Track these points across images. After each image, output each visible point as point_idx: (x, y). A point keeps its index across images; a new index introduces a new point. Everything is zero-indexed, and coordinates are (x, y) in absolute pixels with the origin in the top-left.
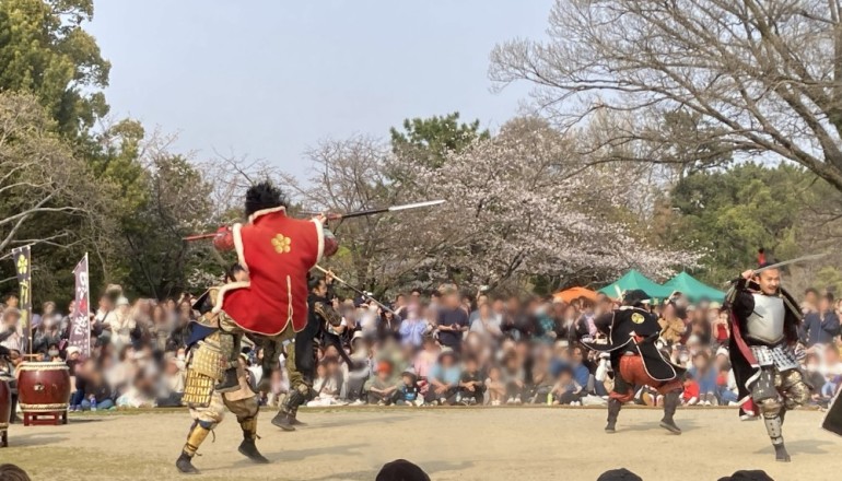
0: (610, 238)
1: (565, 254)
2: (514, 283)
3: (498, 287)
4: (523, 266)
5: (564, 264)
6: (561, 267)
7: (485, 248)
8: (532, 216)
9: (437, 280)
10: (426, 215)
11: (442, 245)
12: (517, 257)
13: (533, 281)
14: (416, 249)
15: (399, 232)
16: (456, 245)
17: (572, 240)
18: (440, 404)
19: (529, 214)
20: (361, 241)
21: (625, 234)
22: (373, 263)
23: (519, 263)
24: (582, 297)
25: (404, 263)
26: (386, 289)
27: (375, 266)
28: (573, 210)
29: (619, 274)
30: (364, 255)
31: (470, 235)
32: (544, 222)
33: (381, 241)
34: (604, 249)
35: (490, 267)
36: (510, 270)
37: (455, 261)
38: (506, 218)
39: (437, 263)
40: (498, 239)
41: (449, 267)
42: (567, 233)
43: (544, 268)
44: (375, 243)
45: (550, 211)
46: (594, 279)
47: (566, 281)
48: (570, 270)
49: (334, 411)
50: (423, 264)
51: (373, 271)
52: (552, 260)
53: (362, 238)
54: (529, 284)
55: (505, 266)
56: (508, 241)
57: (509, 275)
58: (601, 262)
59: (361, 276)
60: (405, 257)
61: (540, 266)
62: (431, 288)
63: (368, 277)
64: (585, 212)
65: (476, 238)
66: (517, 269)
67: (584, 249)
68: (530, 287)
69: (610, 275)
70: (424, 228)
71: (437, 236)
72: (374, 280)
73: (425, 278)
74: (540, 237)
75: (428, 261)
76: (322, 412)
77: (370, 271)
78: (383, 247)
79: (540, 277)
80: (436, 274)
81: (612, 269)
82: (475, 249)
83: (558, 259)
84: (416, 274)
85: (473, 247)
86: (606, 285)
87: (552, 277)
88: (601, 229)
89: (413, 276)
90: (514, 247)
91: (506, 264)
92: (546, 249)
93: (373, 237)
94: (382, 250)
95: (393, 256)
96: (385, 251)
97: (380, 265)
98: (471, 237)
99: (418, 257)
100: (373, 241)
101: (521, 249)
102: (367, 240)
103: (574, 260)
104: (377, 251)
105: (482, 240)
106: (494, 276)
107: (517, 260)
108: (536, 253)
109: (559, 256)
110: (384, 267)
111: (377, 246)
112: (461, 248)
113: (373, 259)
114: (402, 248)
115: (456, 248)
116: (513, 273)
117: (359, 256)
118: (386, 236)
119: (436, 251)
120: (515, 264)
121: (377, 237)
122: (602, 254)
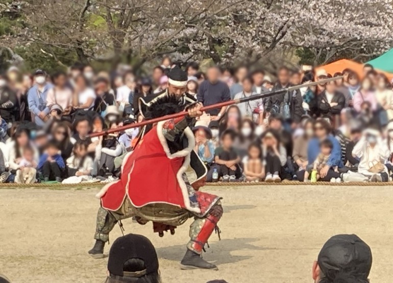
0: (378, 9)
1: (331, 24)
2: (279, 56)
3: (261, 60)
4: (288, 37)
5: (331, 35)
6: (327, 38)
7: (248, 18)
9: (197, 51)
11: (203, 15)
12: (282, 28)
13: (299, 53)
14: (175, 18)
16: (218, 15)
17: (339, 10)
20: (117, 10)
22: (130, 33)
23: (284, 34)
25: (162, 33)
26: (144, 61)
27: (132, 36)
29: (388, 46)
30: (120, 25)
31: (232, 4)
33: (138, 10)
34: (372, 20)
35: (253, 38)
36: (275, 41)
37: (216, 32)
39: (197, 34)
41: (210, 38)
43: (311, 39)
44: (132, 12)
46: (362, 51)
47: (333, 53)
48: (337, 42)
49: (85, 188)
50: (182, 35)
51: (130, 42)
52: (318, 31)
54: (294, 56)
55: (269, 38)
56: (272, 11)
57: (273, 46)
58: (369, 33)
59: (117, 46)
60: (165, 27)
61: (306, 37)
62: (191, 60)
63: (125, 47)
65: (239, 8)
66: (282, 40)
67: (351, 19)
69: (378, 47)
71: (198, 5)
72: (131, 51)
73: (185, 50)
74: (305, 6)
75: (188, 31)
76: (73, 189)
77: (126, 42)
78: (140, 16)
79: (307, 49)
80: (197, 46)
81: (380, 41)
82: (238, 19)
83: (324, 30)
84: (175, 46)
85: (235, 17)
86: (375, 57)
87: (318, 49)
89: (172, 48)
90: (278, 17)
91: (270, 35)
92: (311, 20)
93: (130, 6)
94: (139, 20)
95: (150, 26)
96: (142, 20)
97: (137, 35)
98: (234, 7)
99: (177, 28)
100: (131, 10)
101: (285, 19)
102: (124, 9)
103: (340, 32)
104: (135, 21)
105: (245, 9)
106: (257, 48)
107: (281, 31)
108: (301, 24)
109: (325, 27)
110: (142, 37)
111: (134, 15)
112: (223, 18)
113: (129, 29)
114: (161, 17)
115: (217, 18)
116: (277, 45)
117: (116, 26)
118: (144, 4)
119: (197, 21)
120: (280, 35)
121: (134, 5)
122: (371, 25)
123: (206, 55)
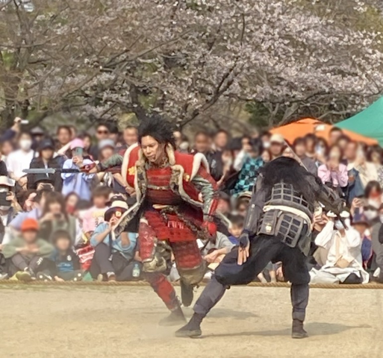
0: (353, 53)
1: (292, 72)
2: (223, 112)
3: (199, 117)
4: (235, 88)
5: (291, 86)
6: (285, 90)
7: (183, 61)
8: (247, 19)
9: (116, 103)
10: (101, 13)
11: (124, 56)
12: (227, 75)
13: (249, 109)
14: (86, 60)
15: (63, 36)
16: (143, 57)
17: (302, 53)
18: (106, 278)
19: (243, 15)
20: (10, 47)
21: (373, 47)
22: (27, 79)
23: (230, 83)
24: (310, 136)
25: (69, 80)
26: (45, 116)
28: (304, 11)
29: (365, 103)
30: (14, 68)
31: (161, 43)
32: (264, 27)
33: (38, 48)
34: (344, 67)
35: (189, 88)
36: (218, 93)
37: (140, 79)
38: (213, 21)
39: (116, 80)
40: (202, 49)
41: (132, 86)
42: (294, 43)
43: (265, 90)
44: (30, 50)
45: (272, 11)
46: (331, 107)
47: (293, 109)
48: (299, 96)
50: (95, 82)
52: (276, 80)
53: (11, 43)
54: (244, 113)
55: (210, 88)
56: (214, 53)
57: (215, 100)
58: (341, 84)
60: (74, 72)
61: (259, 88)
62: (107, 116)
64: (320, 15)
65: (171, 48)
66: (227, 92)
67: (318, 65)
68: (244, 116)
69: (353, 103)
70: (98, 31)
71: (117, 43)
72: (27, 102)
73: (97, 102)
74: (257, 47)
75: (105, 77)
77: (21, 90)
78: (40, 57)
79: (259, 103)
80: (115, 96)
81: (356, 94)
82: (169, 62)
83: (282, 79)
84: (87, 96)
85: (166, 59)
86: (348, 116)
87: (274, 103)
88: (341, 39)
89: (82, 99)
90: (223, 61)
91: (212, 84)
92: (265, 65)
93: (26, 43)
94: (39, 61)
95: (54, 70)
96: (43, 62)
97: (36, 82)
98: (164, 46)
99: (89, 72)
100: (27, 48)
101: (231, 63)
102: (18, 46)
103: (303, 81)
104: (33, 63)
105: (179, 50)
106: (195, 101)
107: (226, 79)
108: (253, 71)
109: (282, 75)
110: (41, 85)
111: (32, 55)
112: (149, 61)
113: (26, 73)
114: (67, 58)
115: (141, 60)
116: (221, 97)
117: (8, 68)
118: (45, 41)
119: (115, 65)
120: (224, 84)
121: (32, 42)
122: (343, 73)
123: (127, 109)
